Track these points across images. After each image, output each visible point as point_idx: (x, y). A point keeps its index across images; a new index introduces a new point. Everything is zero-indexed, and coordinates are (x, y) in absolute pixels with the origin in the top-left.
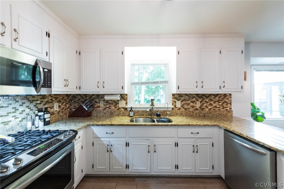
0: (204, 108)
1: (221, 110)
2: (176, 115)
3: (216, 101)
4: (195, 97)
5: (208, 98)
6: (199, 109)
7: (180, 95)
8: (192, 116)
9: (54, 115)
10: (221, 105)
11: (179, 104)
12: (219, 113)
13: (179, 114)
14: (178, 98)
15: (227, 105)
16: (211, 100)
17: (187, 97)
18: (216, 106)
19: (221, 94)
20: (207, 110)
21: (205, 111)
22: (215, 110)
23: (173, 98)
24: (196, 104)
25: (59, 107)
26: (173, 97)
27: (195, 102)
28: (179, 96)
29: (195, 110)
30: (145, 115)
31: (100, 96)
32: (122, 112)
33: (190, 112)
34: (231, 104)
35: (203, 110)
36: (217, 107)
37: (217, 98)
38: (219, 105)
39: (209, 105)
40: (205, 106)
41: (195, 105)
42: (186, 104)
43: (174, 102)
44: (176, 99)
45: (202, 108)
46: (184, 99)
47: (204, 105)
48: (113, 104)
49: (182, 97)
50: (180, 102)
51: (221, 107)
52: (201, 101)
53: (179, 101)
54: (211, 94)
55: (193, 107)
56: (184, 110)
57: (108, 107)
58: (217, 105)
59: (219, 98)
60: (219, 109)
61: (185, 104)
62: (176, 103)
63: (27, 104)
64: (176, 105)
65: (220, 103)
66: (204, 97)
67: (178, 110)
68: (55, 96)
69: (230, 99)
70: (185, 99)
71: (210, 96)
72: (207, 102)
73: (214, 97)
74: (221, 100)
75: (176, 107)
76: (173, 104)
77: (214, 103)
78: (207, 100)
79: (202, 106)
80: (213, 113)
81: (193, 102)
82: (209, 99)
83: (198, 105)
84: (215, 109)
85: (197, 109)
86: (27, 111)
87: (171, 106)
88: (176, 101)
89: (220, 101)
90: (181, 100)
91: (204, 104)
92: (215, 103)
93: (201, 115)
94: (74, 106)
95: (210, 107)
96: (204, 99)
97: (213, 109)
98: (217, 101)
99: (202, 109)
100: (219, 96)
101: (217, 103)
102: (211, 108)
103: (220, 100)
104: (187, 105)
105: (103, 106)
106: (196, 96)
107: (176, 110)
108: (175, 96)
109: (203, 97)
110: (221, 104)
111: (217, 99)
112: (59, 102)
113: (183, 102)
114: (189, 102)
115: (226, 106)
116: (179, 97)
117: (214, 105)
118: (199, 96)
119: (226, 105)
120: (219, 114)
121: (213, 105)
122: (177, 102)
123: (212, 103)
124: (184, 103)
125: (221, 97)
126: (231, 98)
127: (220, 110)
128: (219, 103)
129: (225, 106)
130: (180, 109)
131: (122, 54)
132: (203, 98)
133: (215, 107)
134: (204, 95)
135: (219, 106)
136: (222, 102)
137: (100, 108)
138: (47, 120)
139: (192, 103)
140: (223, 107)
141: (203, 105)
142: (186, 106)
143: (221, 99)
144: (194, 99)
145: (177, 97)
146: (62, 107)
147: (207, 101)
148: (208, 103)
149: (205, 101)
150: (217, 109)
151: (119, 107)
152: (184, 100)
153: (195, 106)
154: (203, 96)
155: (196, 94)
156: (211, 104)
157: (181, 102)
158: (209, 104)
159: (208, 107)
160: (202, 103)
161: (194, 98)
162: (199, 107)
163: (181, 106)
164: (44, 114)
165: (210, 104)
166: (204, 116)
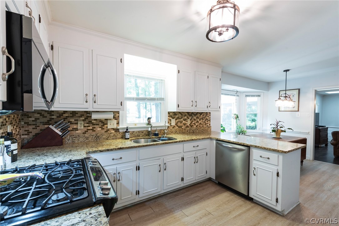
1: (204, 126)
2: (171, 133)
4: (186, 115)
7: (175, 113)
8: (184, 133)
11: (173, 122)
12: (203, 129)
13: (174, 132)
14: (173, 116)
16: (197, 118)
17: (180, 115)
19: (204, 113)
20: (195, 126)
21: (193, 128)
23: (169, 116)
24: (187, 122)
26: (169, 115)
27: (186, 119)
28: (174, 114)
29: (186, 127)
30: (141, 136)
31: (77, 113)
32: (112, 135)
33: (183, 129)
34: (210, 121)
36: (201, 124)
37: (201, 116)
38: (203, 122)
40: (194, 123)
41: (186, 123)
42: (180, 122)
43: (170, 120)
44: (172, 118)
46: (178, 117)
47: (193, 122)
48: (98, 124)
49: (177, 115)
50: (175, 119)
52: (190, 119)
53: (174, 119)
54: (198, 113)
55: (185, 124)
56: (178, 127)
57: (91, 129)
60: (203, 125)
62: (171, 121)
64: (171, 123)
66: (193, 115)
67: (173, 128)
69: (210, 117)
70: (179, 117)
73: (200, 115)
75: (171, 126)
76: (168, 122)
77: (200, 120)
78: (195, 118)
80: (199, 129)
81: (185, 120)
82: (197, 116)
83: (189, 122)
84: (200, 125)
85: (187, 127)
87: (167, 125)
88: (171, 120)
89: (203, 119)
90: (176, 118)
91: (193, 121)
93: (191, 131)
94: (25, 131)
95: (197, 124)
96: (193, 117)
99: (192, 126)
100: (203, 114)
101: (201, 120)
105: (82, 127)
106: (187, 114)
107: (171, 128)
108: (170, 114)
109: (192, 115)
110: (204, 121)
113: (177, 120)
114: (182, 119)
116: (174, 115)
117: (200, 122)
118: (189, 114)
122: (172, 120)
123: (198, 120)
124: (177, 121)
126: (210, 116)
127: (203, 126)
129: (207, 123)
130: (175, 127)
134: (193, 113)
136: (205, 119)
137: (77, 132)
138: (14, 153)
140: (205, 124)
142: (179, 124)
143: (204, 117)
144: (186, 117)
145: (172, 115)
146: (14, 132)
149: (194, 119)
150: (201, 125)
151: (108, 128)
152: (178, 118)
153: (186, 124)
155: (187, 113)
156: (198, 122)
157: (176, 120)
158: (196, 121)
160: (191, 121)
162: (190, 125)
163: (176, 124)
166: (193, 132)
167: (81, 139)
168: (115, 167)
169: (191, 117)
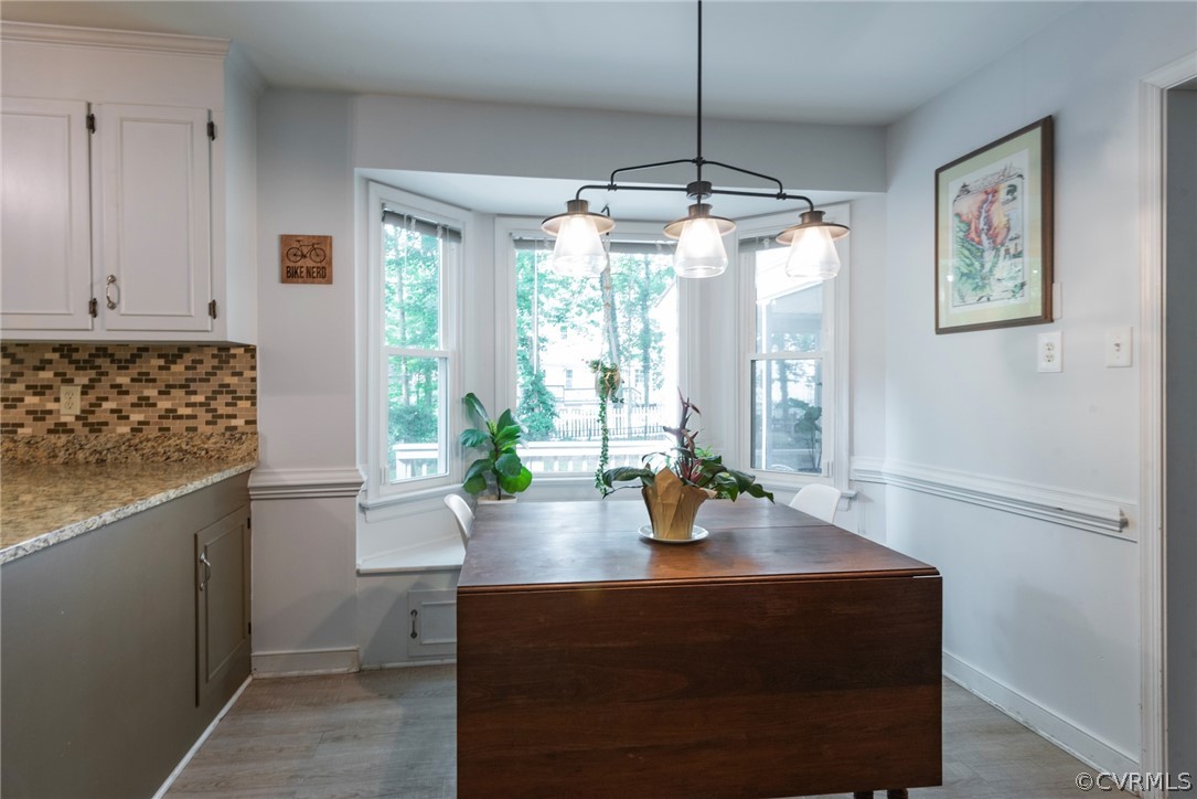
0: (106, 424)
1: (204, 429)
3: (173, 386)
4: (50, 362)
5: (127, 368)
6: (78, 426)
10: (201, 404)
12: (184, 446)
15: (235, 405)
16: (144, 378)
18: (175, 411)
19: (201, 346)
20: (124, 429)
21: (102, 439)
22: (168, 429)
24: (57, 400)
27: (50, 387)
29: (49, 431)
33: (16, 442)
34: (252, 399)
35: (100, 431)
36: (181, 417)
37: (178, 368)
38: (188, 405)
39: (133, 405)
40: (113, 411)
41: (50, 406)
45: (91, 419)
47: (107, 405)
51: (204, 416)
52: (84, 386)
54: (146, 349)
55: (39, 415)
58: (181, 406)
59: (187, 368)
60: (191, 423)
65: (195, 393)
66: (104, 363)
69: (248, 374)
71: (140, 356)
72: (122, 391)
73: (162, 362)
74: (201, 380)
77: (160, 393)
78: (123, 380)
79: (93, 412)
80: (150, 444)
81: (39, 390)
82: (134, 371)
83: (70, 404)
84: (165, 423)
85: (60, 428)
89: (193, 386)
91: (106, 399)
92: (168, 393)
93: (80, 456)
95: (136, 417)
96: (107, 374)
97: (156, 423)
98: (181, 387)
99: (96, 428)
100: (188, 358)
101: (178, 393)
102: (147, 423)
103: (194, 380)
106: (56, 355)
109: (98, 362)
110: (200, 398)
111: (180, 374)
114: (18, 387)
115: (230, 410)
117: (164, 404)
118: (75, 356)
119: (227, 404)
120: (180, 450)
121: (154, 405)
123: (151, 392)
125: (201, 362)
126: (253, 368)
127: (194, 429)
128: (188, 393)
129: (222, 410)
132: (100, 367)
133: (171, 413)
134: (102, 348)
135: (188, 411)
136: (208, 389)
139: (34, 394)
140: (209, 416)
141: (100, 406)
143: (202, 370)
144: (46, 375)
147: (120, 386)
148: (127, 393)
149: (113, 386)
150: (177, 426)
153: (50, 412)
154: (98, 356)
155: (58, 349)
156: (144, 402)
158: (132, 398)
159: (127, 417)
160: (92, 397)
161: (47, 366)
162: (78, 418)
165: (139, 398)
166: (101, 462)
169: (93, 374)
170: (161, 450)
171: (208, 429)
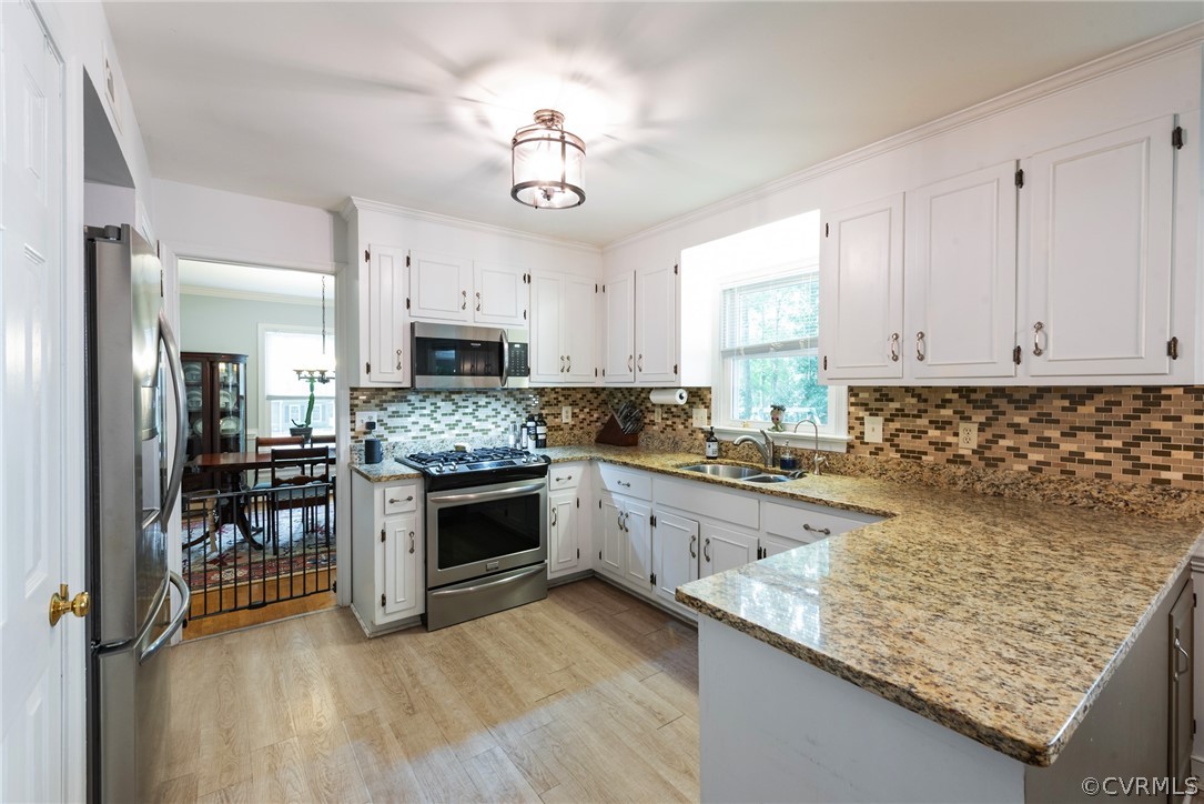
0: (1003, 460)
2: (858, 472)
3: (1081, 429)
4: (950, 401)
5: (1026, 408)
6: (975, 459)
7: (883, 394)
8: (929, 486)
9: (561, 432)
10: (1117, 450)
11: (874, 430)
12: (1095, 494)
13: (872, 471)
14: (873, 405)
15: (1168, 454)
16: (1046, 419)
17: (914, 401)
18: (1083, 454)
20: (1022, 467)
21: (1000, 474)
22: (1073, 473)
23: (852, 404)
24: (956, 434)
25: (574, 415)
26: (853, 400)
27: (950, 423)
28: (877, 395)
29: (948, 461)
30: (755, 459)
32: (697, 443)
33: (921, 467)
34: (1198, 449)
35: (996, 466)
36: (1090, 462)
37: (1087, 409)
38: (1098, 450)
39: (1031, 445)
40: (1009, 449)
41: (950, 439)
42: (908, 431)
43: (857, 419)
44: (866, 410)
45: (988, 454)
46: (897, 410)
47: (1004, 443)
48: (679, 416)
49: (892, 400)
50: (880, 419)
51: (1119, 463)
52: (981, 424)
53: (877, 415)
54: (1048, 389)
55: (940, 447)
56: (898, 455)
57: (670, 426)
58: (1088, 449)
59: (1098, 410)
60: (1103, 469)
61: (903, 431)
62: (863, 424)
63: (513, 404)
64: (862, 433)
65: (1109, 437)
66: (1002, 404)
67: (871, 453)
68: (565, 392)
70: (903, 410)
71: (1041, 397)
72: (1018, 430)
73: (1066, 403)
74: (1118, 424)
75: (863, 443)
76: (851, 428)
77: (1063, 434)
78: (1022, 420)
79: (990, 448)
80: (1052, 486)
81: (941, 425)
82: (1034, 411)
83: (967, 439)
84: (1069, 466)
85: (958, 459)
86: (513, 416)
87: (844, 436)
88: (863, 418)
89: (1106, 429)
90: (887, 414)
91: (1003, 437)
92: (1075, 435)
93: (978, 487)
95: (1035, 456)
96: (1004, 413)
97: (1057, 465)
98: (1090, 429)
99: (993, 463)
100: (1100, 400)
101: (1087, 436)
102: (1048, 464)
103: (1109, 424)
104: (910, 438)
105: (660, 421)
106: (956, 396)
107: (865, 453)
108: (861, 395)
109: (995, 402)
110: (1118, 444)
111: (1090, 415)
112: (574, 404)
113: (893, 421)
114: (923, 422)
115: (1159, 460)
116: (876, 400)
117: (1068, 446)
118: (973, 396)
119: (1157, 454)
120: (1091, 497)
121: (1056, 446)
122: (868, 419)
123: (1053, 433)
124: (896, 425)
125: (1119, 404)
127: (1109, 477)
128: (1097, 436)
129: (1149, 459)
130: (882, 449)
131: (676, 272)
132: (997, 407)
133: (1076, 457)
134: (1000, 392)
135: (1100, 456)
136: (1127, 434)
137: (654, 427)
138: (540, 437)
139: (937, 428)
140: (1128, 465)
141: (997, 442)
142: (906, 441)
143: (1116, 415)
144: (947, 412)
145: (871, 399)
146: (581, 416)
147: (1018, 425)
148: (1026, 432)
149: (1011, 425)
150: (1083, 471)
151: (694, 426)
152: (900, 413)
153: (950, 444)
154: (996, 397)
155: (955, 390)
156: (1044, 443)
157: (886, 420)
158: (1031, 438)
159: (1025, 456)
160: (988, 434)
161: (947, 405)
162: (974, 452)
163: (886, 440)
164: (537, 425)
165: (1038, 438)
166: (999, 495)
167: (656, 443)
168: (622, 499)
169: (989, 412)
170: (1064, 493)
171: (1129, 479)
